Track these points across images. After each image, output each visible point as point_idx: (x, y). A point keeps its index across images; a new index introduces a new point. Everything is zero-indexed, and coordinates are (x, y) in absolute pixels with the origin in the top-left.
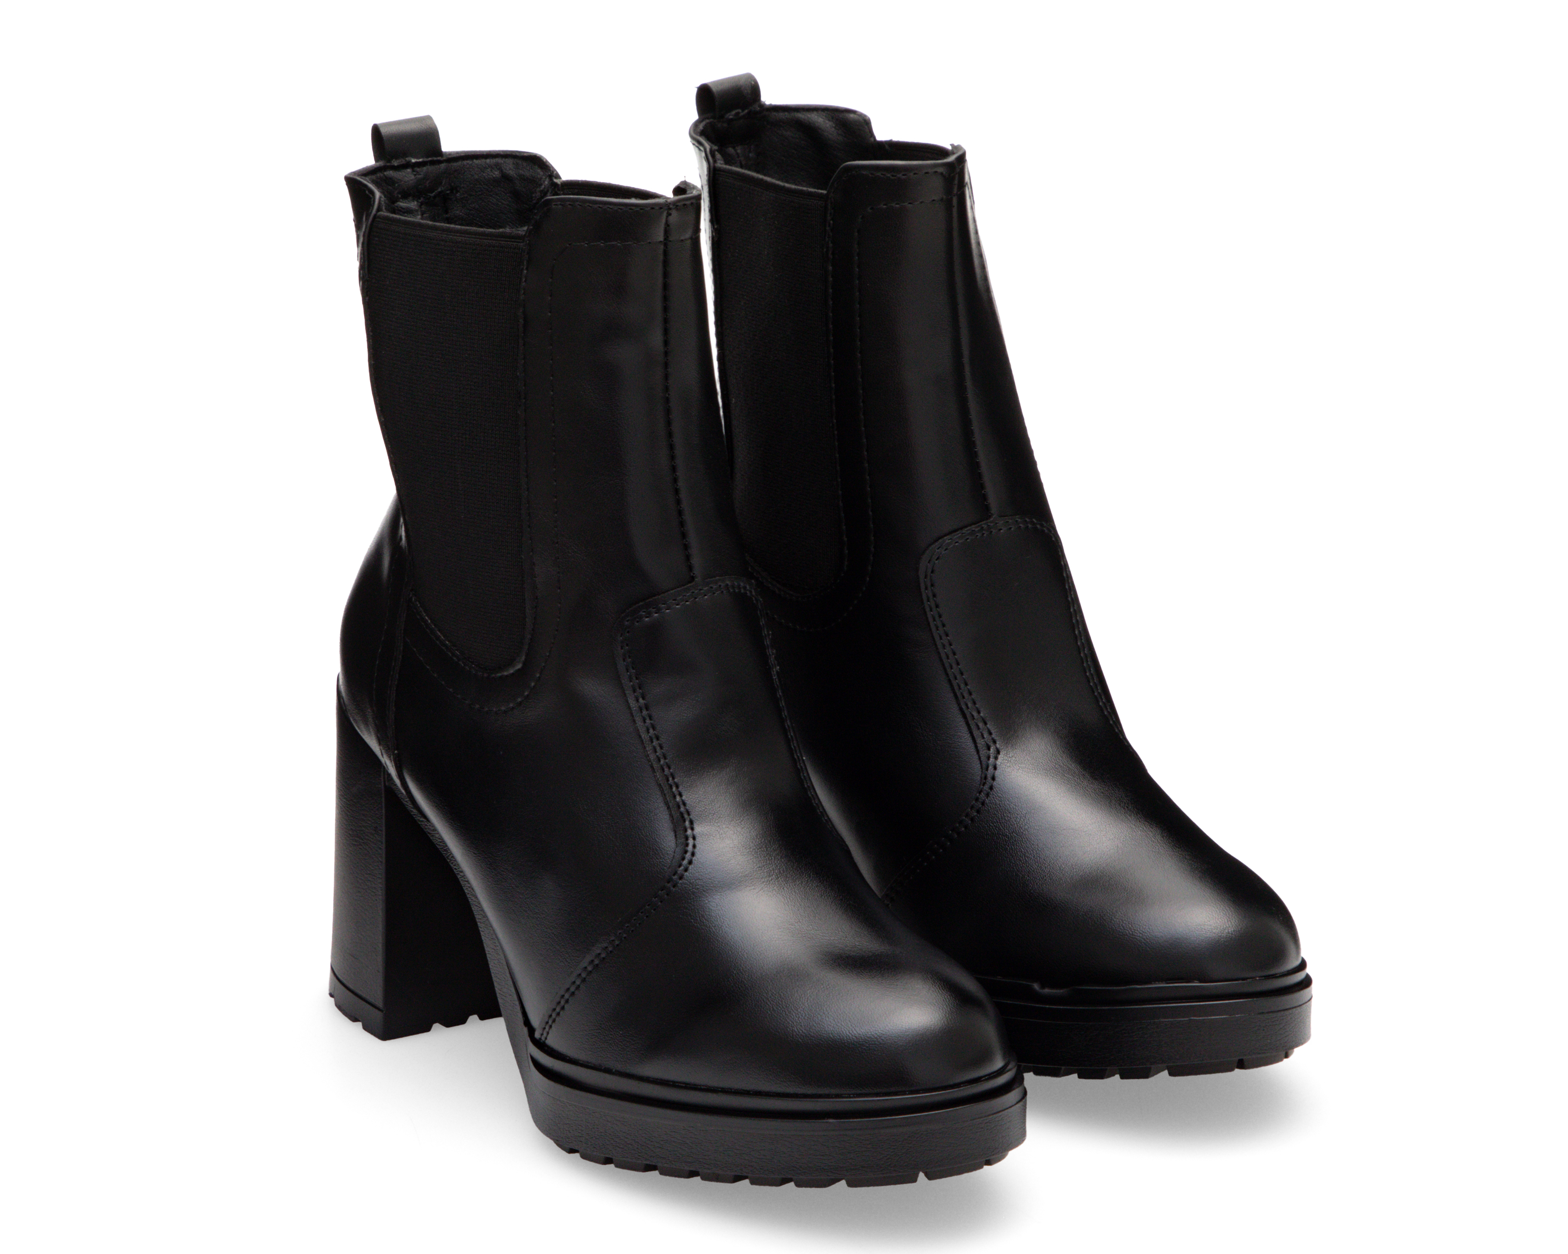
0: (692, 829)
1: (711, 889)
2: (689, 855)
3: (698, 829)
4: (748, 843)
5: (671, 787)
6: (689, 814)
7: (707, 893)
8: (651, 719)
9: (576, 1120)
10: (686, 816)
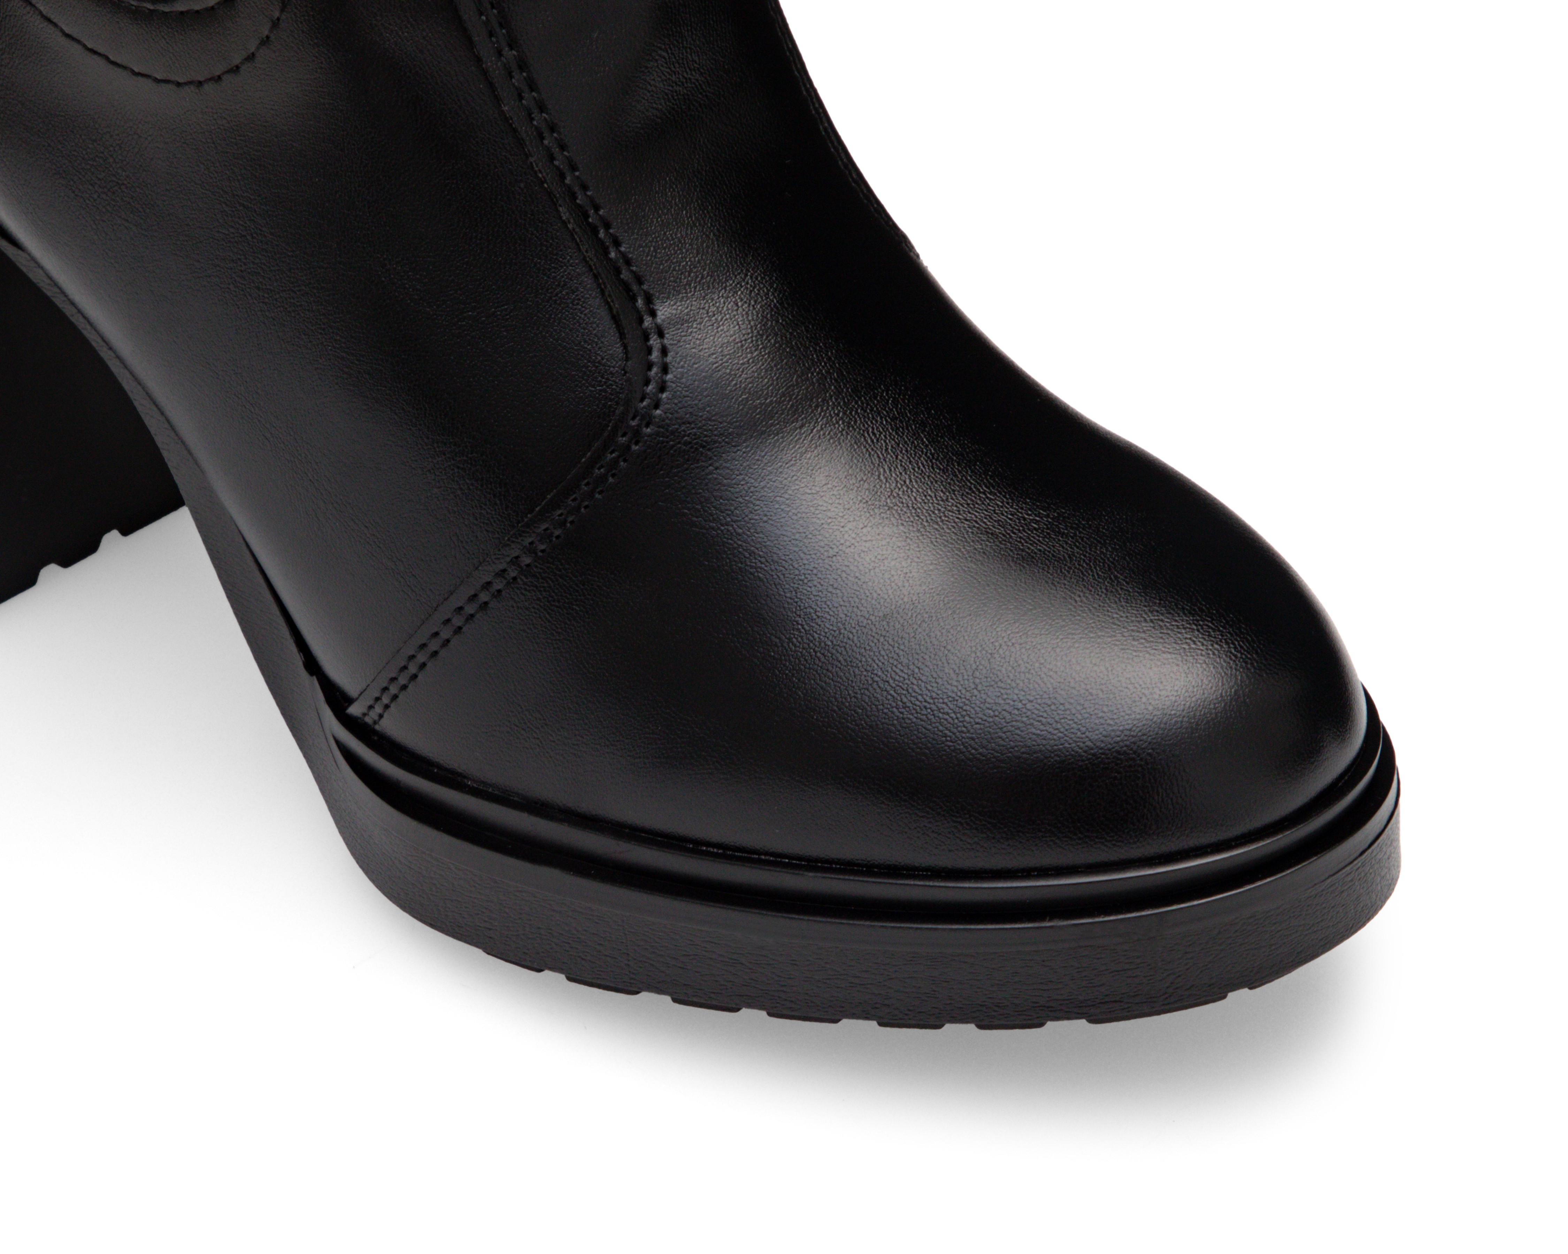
0: (653, 314)
1: (715, 442)
2: (656, 374)
3: (664, 311)
4: (770, 323)
5: (595, 230)
6: (640, 280)
7: (709, 450)
8: (532, 90)
9: (475, 898)
10: (635, 287)
